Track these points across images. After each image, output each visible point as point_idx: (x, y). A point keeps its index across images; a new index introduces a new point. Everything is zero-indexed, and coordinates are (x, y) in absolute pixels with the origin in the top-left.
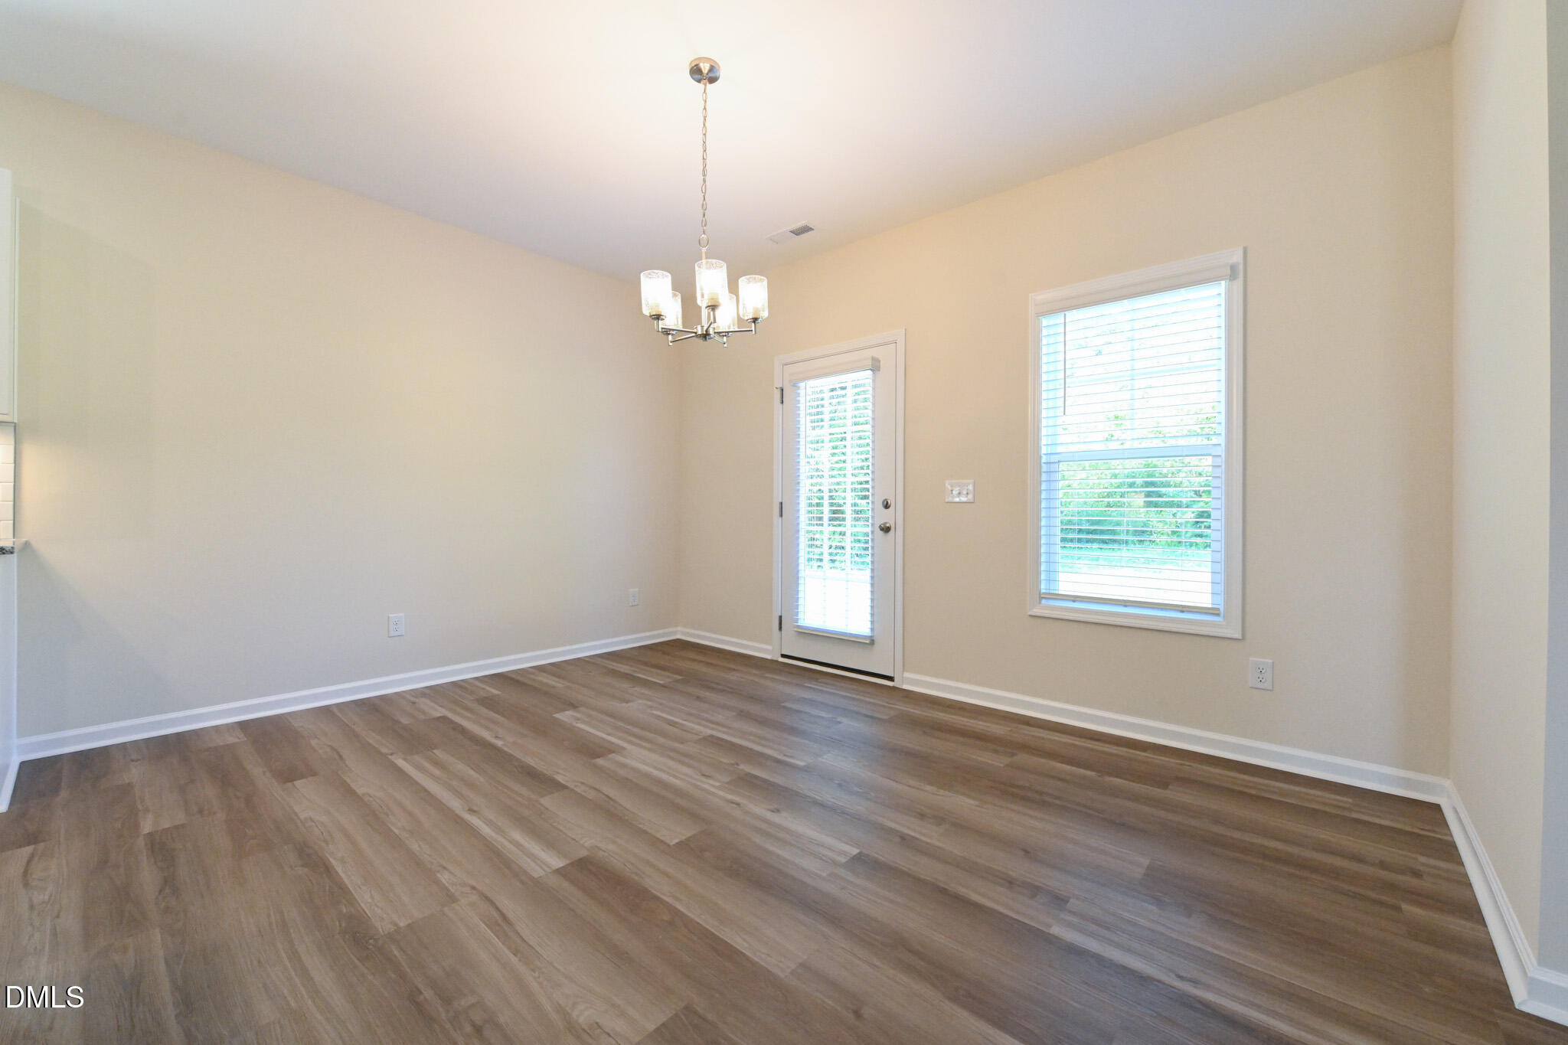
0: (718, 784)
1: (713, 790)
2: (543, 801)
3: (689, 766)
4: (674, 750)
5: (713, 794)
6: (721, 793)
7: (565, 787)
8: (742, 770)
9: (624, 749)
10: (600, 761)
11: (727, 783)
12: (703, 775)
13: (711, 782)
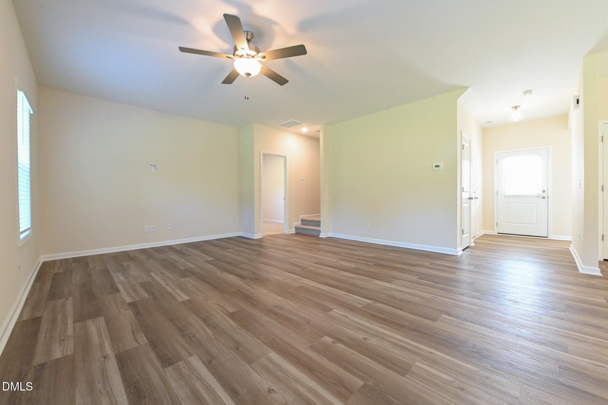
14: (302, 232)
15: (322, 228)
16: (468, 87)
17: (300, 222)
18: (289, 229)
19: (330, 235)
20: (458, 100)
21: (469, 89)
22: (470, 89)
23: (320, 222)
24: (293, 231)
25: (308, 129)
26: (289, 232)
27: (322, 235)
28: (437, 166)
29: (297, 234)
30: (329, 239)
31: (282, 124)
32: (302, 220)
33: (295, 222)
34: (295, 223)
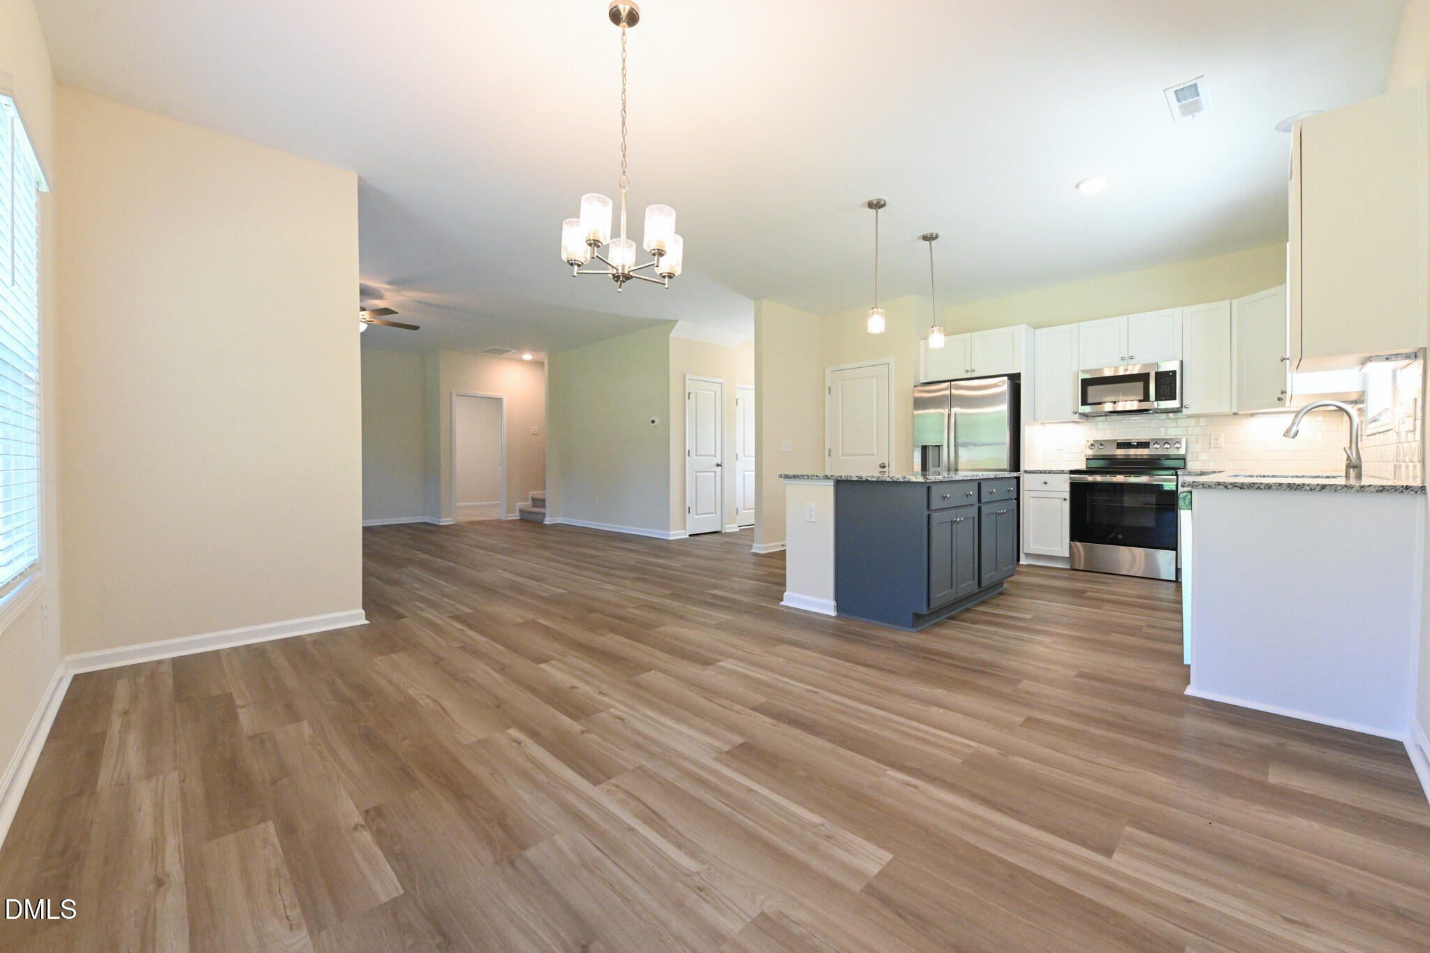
0: (612, 710)
1: (617, 705)
2: (766, 699)
3: (639, 733)
4: (652, 755)
5: (617, 701)
6: (612, 702)
7: (755, 709)
8: (581, 724)
9: (716, 759)
10: (739, 740)
11: (601, 711)
12: (623, 720)
13: (617, 713)
14: (530, 517)
15: (547, 511)
16: (676, 321)
17: (530, 502)
18: (508, 513)
19: (560, 520)
20: (671, 335)
21: (678, 325)
22: (679, 322)
23: (544, 500)
24: (515, 516)
25: (533, 356)
26: (508, 517)
27: (548, 521)
28: (653, 422)
29: (522, 520)
30: (555, 527)
31: (485, 349)
32: (534, 499)
33: (521, 501)
34: (520, 504)
